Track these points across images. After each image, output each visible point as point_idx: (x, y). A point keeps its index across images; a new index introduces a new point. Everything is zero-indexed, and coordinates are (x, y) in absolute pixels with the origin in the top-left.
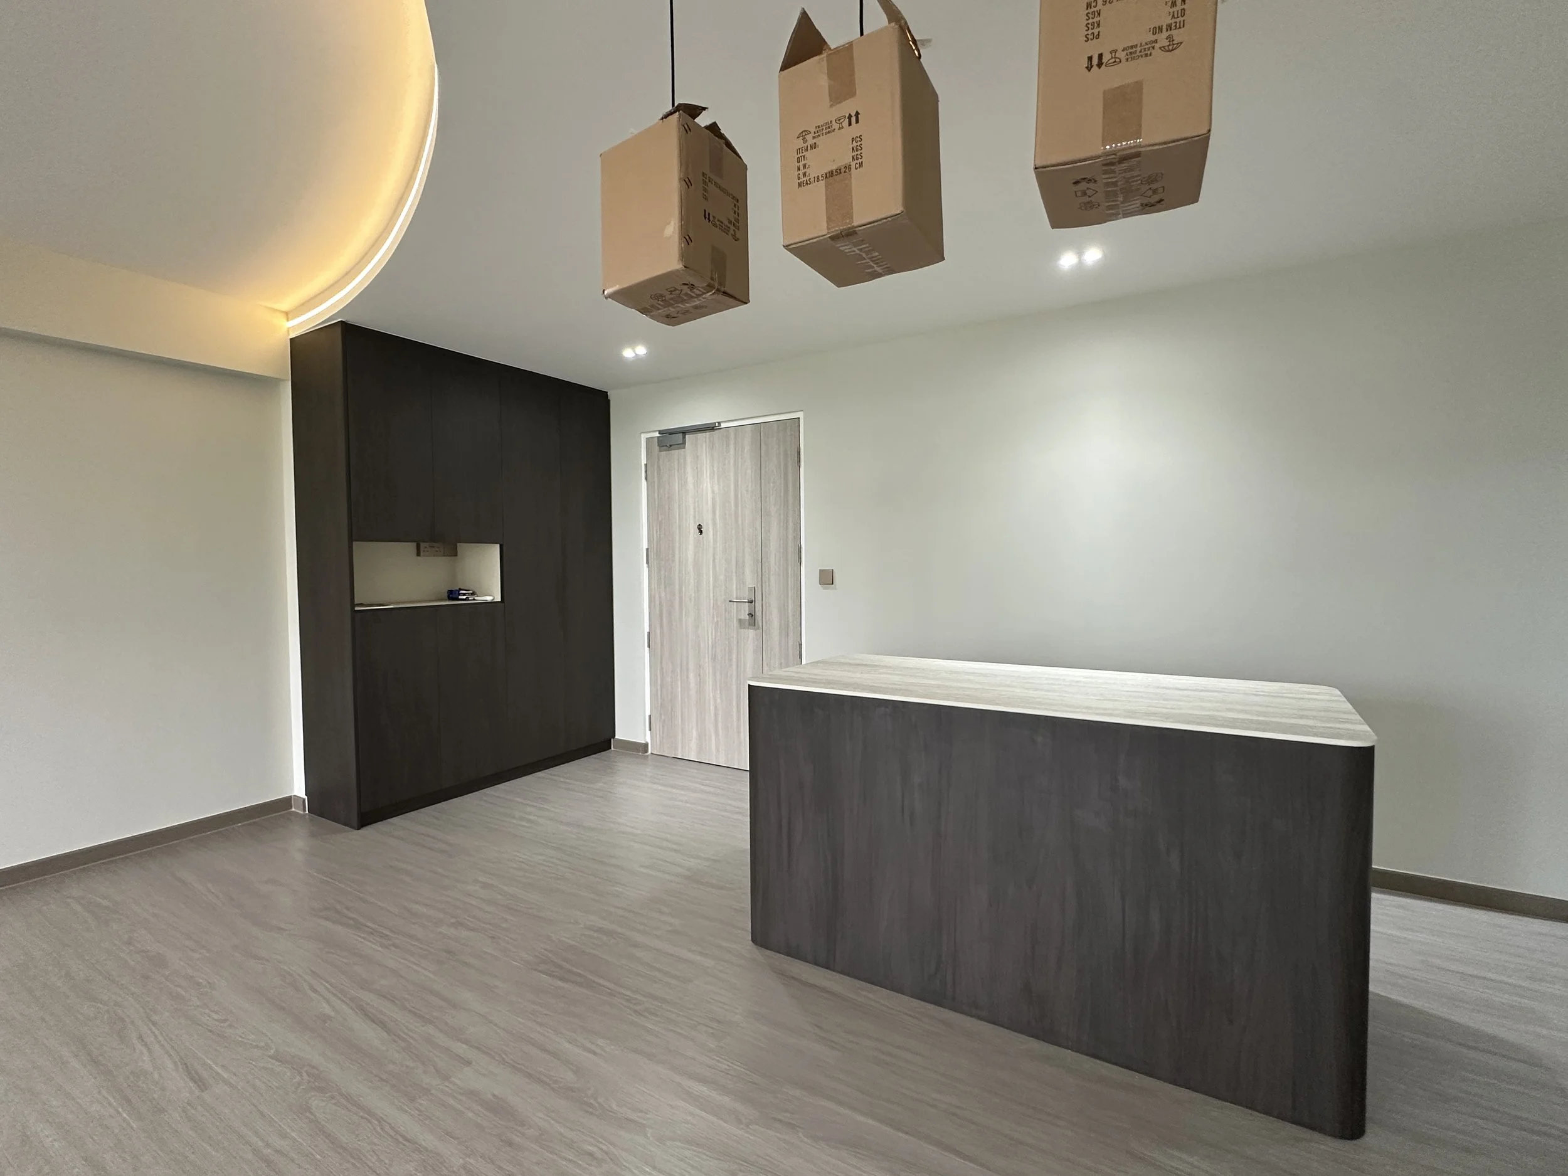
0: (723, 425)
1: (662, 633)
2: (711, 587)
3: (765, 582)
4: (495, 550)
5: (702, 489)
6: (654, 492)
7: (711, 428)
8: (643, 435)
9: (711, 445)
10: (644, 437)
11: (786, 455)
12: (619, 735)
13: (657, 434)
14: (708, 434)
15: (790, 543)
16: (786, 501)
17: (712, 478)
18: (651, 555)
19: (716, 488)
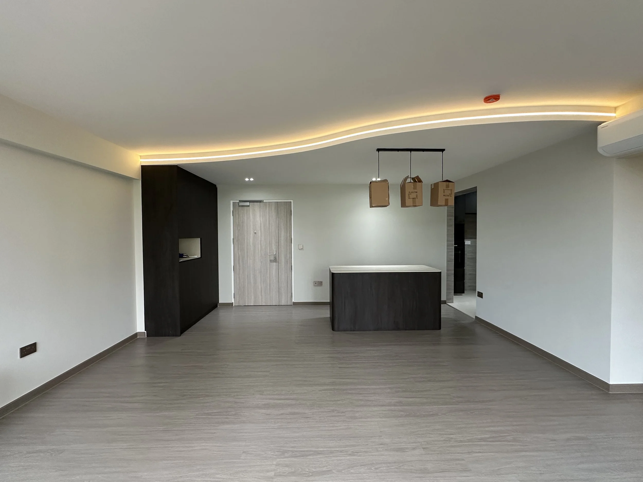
0: (264, 201)
1: (239, 266)
2: (260, 251)
3: (280, 249)
4: (198, 240)
5: (256, 220)
6: (236, 220)
7: (260, 201)
8: (231, 201)
9: (260, 207)
10: (232, 202)
11: (287, 212)
12: (220, 301)
13: (238, 201)
14: (258, 203)
15: (288, 238)
16: (287, 224)
17: (260, 216)
18: (235, 241)
19: (262, 220)
